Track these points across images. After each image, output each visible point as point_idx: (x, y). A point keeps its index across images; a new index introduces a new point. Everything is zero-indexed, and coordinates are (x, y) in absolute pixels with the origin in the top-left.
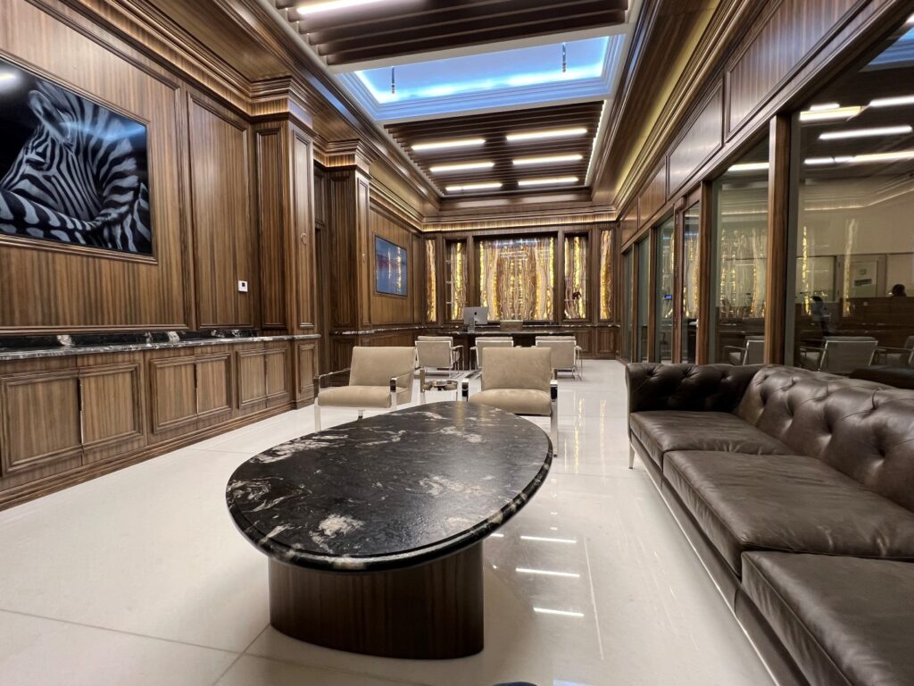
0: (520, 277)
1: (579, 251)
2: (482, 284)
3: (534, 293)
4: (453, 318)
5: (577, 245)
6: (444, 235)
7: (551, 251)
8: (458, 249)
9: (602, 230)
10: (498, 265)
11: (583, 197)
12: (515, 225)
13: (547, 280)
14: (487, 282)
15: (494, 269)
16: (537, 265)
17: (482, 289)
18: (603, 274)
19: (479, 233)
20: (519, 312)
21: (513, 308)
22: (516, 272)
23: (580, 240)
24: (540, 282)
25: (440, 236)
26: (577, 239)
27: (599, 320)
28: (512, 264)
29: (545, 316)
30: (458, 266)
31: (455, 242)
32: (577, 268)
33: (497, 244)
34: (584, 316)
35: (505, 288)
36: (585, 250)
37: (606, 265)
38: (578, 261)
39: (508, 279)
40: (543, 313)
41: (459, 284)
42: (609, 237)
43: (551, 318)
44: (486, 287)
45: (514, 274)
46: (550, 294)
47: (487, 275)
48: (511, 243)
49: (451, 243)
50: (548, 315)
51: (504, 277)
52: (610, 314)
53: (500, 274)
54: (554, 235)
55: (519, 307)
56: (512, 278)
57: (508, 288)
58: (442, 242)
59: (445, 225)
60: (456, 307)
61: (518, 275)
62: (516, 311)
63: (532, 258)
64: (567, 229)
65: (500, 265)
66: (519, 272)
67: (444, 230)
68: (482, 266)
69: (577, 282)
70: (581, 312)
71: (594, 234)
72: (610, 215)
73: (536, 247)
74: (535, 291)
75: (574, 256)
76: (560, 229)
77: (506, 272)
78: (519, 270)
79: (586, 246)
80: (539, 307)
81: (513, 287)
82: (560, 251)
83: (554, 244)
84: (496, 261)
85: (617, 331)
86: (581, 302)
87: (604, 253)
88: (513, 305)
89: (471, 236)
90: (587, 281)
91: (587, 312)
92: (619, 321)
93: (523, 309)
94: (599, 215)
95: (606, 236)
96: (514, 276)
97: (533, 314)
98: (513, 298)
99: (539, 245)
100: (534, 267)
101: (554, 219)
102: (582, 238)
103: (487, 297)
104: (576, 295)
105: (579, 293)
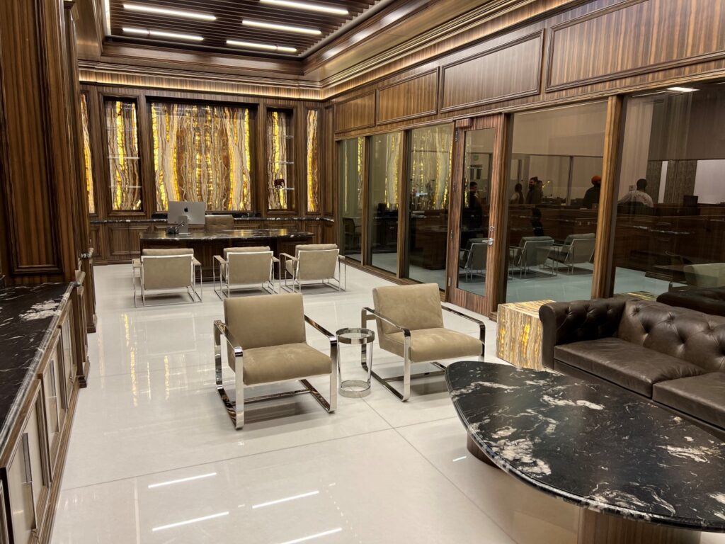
0: (209, 155)
1: (278, 132)
2: (156, 162)
3: (227, 178)
4: (115, 207)
5: (275, 121)
6: (100, 89)
7: (247, 127)
8: (118, 110)
9: (308, 109)
10: (178, 138)
11: (295, 69)
12: (208, 89)
13: (242, 161)
14: (164, 160)
15: (173, 142)
16: (230, 142)
17: (156, 168)
18: (309, 160)
19: (155, 94)
20: (209, 198)
21: (200, 194)
22: (203, 150)
23: (279, 115)
24: (234, 165)
25: (94, 89)
26: (275, 114)
27: (307, 213)
28: (197, 138)
29: (242, 205)
30: (119, 135)
31: (113, 100)
32: (277, 149)
33: (176, 108)
34: (285, 207)
35: (189, 169)
36: (285, 128)
37: (313, 149)
38: (277, 141)
39: (192, 158)
40: (239, 201)
41: (121, 159)
42: (316, 118)
43: (249, 209)
44: (163, 167)
45: (200, 151)
46: (246, 179)
47: (164, 150)
48: (195, 109)
49: (110, 100)
50: (245, 205)
51: (187, 155)
52: (317, 206)
53: (181, 150)
54: (253, 108)
55: (209, 195)
56: (198, 157)
57: (193, 168)
59: (102, 75)
60: (119, 192)
61: (206, 154)
62: (205, 198)
63: (223, 133)
64: (269, 102)
65: (181, 137)
66: (207, 149)
67: (100, 81)
68: (156, 137)
69: (277, 166)
70: (282, 202)
71: (300, 112)
72: (316, 93)
73: (228, 119)
74: (228, 175)
75: (273, 135)
76: (261, 102)
77: (189, 147)
78: (206, 146)
79: (288, 125)
80: (234, 195)
81: (200, 167)
82: (260, 128)
83: (250, 118)
84: (175, 132)
85: (329, 225)
86: (282, 191)
87: (310, 137)
88: (200, 191)
89: (142, 95)
90: (289, 167)
91: (289, 202)
92: (332, 215)
93: (213, 197)
94: (304, 91)
95: (313, 117)
96: (201, 154)
97: (226, 204)
98: (200, 183)
99: (232, 117)
100: (225, 144)
101: (253, 88)
102: (282, 114)
103: (164, 180)
104: (278, 183)
105: (283, 180)
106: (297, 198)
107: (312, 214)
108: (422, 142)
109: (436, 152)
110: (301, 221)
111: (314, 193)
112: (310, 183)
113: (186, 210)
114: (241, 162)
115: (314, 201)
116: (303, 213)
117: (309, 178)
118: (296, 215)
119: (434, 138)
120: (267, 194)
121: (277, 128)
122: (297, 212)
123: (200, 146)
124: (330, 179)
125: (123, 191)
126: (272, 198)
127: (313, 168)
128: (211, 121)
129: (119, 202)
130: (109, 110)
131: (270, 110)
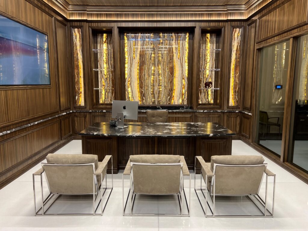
0: (160, 67)
1: (209, 48)
2: (126, 72)
3: (172, 82)
4: (101, 102)
5: (208, 40)
6: (90, 24)
7: (187, 45)
8: (104, 39)
9: (234, 27)
10: (140, 55)
13: (182, 70)
14: (131, 71)
15: (137, 59)
16: (175, 57)
17: (126, 76)
18: (233, 66)
19: (124, 25)
20: (159, 96)
22: (156, 63)
23: (211, 36)
24: (177, 73)
25: (86, 25)
26: (208, 35)
27: (228, 107)
28: (153, 55)
29: (180, 101)
30: (105, 55)
31: (101, 32)
32: (208, 60)
34: (212, 102)
35: (146, 76)
36: (215, 45)
37: (236, 59)
38: (208, 55)
39: (149, 69)
40: (179, 98)
41: (105, 71)
42: (240, 34)
43: (185, 103)
44: (130, 75)
45: (154, 64)
46: (185, 82)
47: (131, 66)
48: (152, 35)
49: (97, 32)
50: (183, 100)
51: (146, 67)
52: (237, 102)
53: (142, 64)
54: (191, 31)
55: (159, 94)
56: (153, 68)
57: (149, 76)
58: (88, 32)
59: (91, 15)
60: (103, 92)
61: (158, 66)
62: (156, 96)
63: (170, 51)
64: (203, 25)
65: (142, 55)
66: (159, 63)
67: (90, 19)
68: (126, 56)
69: (208, 72)
70: (210, 98)
71: (226, 31)
72: (241, 14)
73: (174, 41)
74: (172, 80)
75: (206, 50)
76: (197, 25)
77: (147, 63)
78: (159, 61)
79: (217, 42)
80: (176, 93)
81: (154, 75)
82: (196, 45)
83: (189, 39)
84: (139, 52)
85: (248, 117)
86: (210, 91)
87: (234, 49)
88: (153, 91)
89: (115, 26)
90: (216, 73)
91: (215, 99)
92: (250, 110)
93: (162, 96)
94: (231, 14)
95: (237, 33)
96: (155, 66)
97: (170, 100)
98: (154, 86)
99: (177, 39)
100: (171, 59)
101: (192, 15)
102: (213, 35)
103: (130, 84)
104: (208, 84)
105: (211, 83)
106: (221, 95)
107: (233, 107)
110: (224, 113)
111: (235, 92)
112: (232, 84)
115: (235, 98)
116: (226, 107)
117: (232, 80)
118: (220, 108)
120: (198, 91)
121: (209, 45)
122: (221, 106)
123: (154, 61)
124: (249, 81)
125: (106, 92)
126: (202, 96)
127: (235, 73)
128: (162, 43)
129: (104, 98)
130: (99, 39)
131: (204, 32)
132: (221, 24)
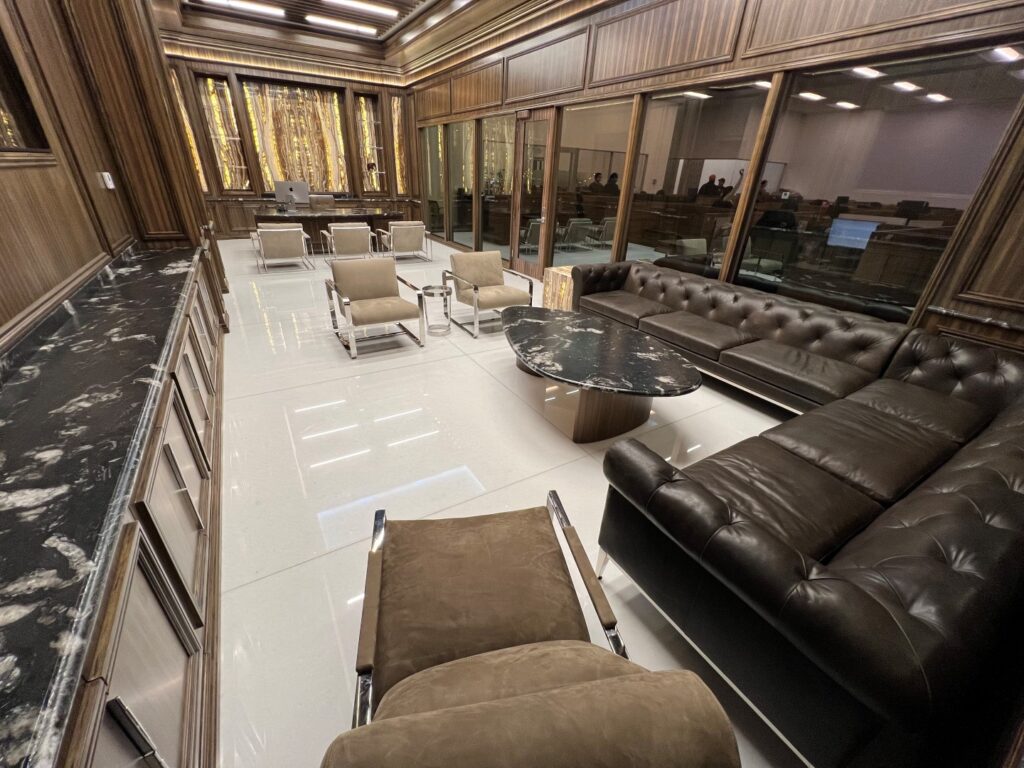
0: (305, 138)
1: (365, 117)
2: (257, 143)
3: (325, 161)
4: (227, 186)
5: (363, 106)
6: (189, 64)
7: (337, 111)
8: (211, 88)
9: (391, 95)
10: (274, 119)
11: (374, 52)
12: (295, 69)
14: (264, 141)
15: (270, 124)
16: (323, 126)
17: (258, 150)
18: (396, 146)
19: (244, 72)
20: (310, 181)
21: (302, 176)
22: (301, 133)
23: (366, 101)
24: (330, 149)
26: (362, 99)
27: (398, 195)
28: (292, 120)
29: (340, 187)
30: (217, 114)
31: (205, 77)
32: (367, 134)
33: (268, 89)
34: (379, 189)
35: (289, 151)
36: (372, 114)
37: (399, 136)
38: (366, 127)
39: (290, 141)
40: (338, 183)
41: (223, 140)
42: (399, 105)
43: (347, 190)
44: (264, 149)
45: (296, 134)
46: (342, 162)
47: (262, 132)
48: (286, 91)
49: (199, 76)
50: (343, 186)
51: (285, 137)
52: (406, 189)
53: (279, 132)
54: (341, 91)
55: (310, 177)
56: (295, 139)
57: (292, 151)
58: (188, 77)
59: (188, 48)
60: (227, 172)
61: (302, 137)
62: (307, 180)
63: (315, 117)
64: (355, 86)
65: (277, 119)
66: (303, 132)
67: (186, 55)
68: (253, 118)
69: (368, 150)
70: (375, 184)
71: (384, 96)
72: (398, 79)
73: (319, 103)
74: (325, 158)
75: (362, 120)
76: (348, 85)
77: (286, 130)
78: (302, 129)
79: (375, 111)
80: (332, 177)
81: (299, 150)
82: (350, 113)
83: (339, 102)
84: (270, 112)
85: (416, 206)
86: (375, 174)
87: (396, 123)
88: (302, 173)
89: (232, 73)
90: (379, 151)
91: (382, 185)
92: (418, 197)
93: (314, 179)
94: (387, 77)
95: (396, 103)
96: (298, 136)
97: (326, 185)
98: (301, 165)
99: (322, 100)
100: (319, 128)
101: (339, 71)
102: (369, 100)
103: (267, 161)
104: (371, 166)
105: (374, 164)
106: (387, 180)
107: (402, 196)
108: (494, 133)
109: (504, 142)
110: (393, 202)
111: (402, 177)
112: (398, 168)
113: (291, 190)
114: (335, 146)
115: (403, 185)
116: (394, 195)
117: (397, 162)
118: (389, 196)
119: (503, 130)
120: (362, 177)
121: (365, 114)
122: (389, 195)
123: (296, 128)
124: (415, 164)
125: (231, 171)
126: (366, 181)
127: (400, 154)
128: (303, 103)
129: (229, 182)
130: (201, 87)
131: (357, 95)
132: (376, 88)
